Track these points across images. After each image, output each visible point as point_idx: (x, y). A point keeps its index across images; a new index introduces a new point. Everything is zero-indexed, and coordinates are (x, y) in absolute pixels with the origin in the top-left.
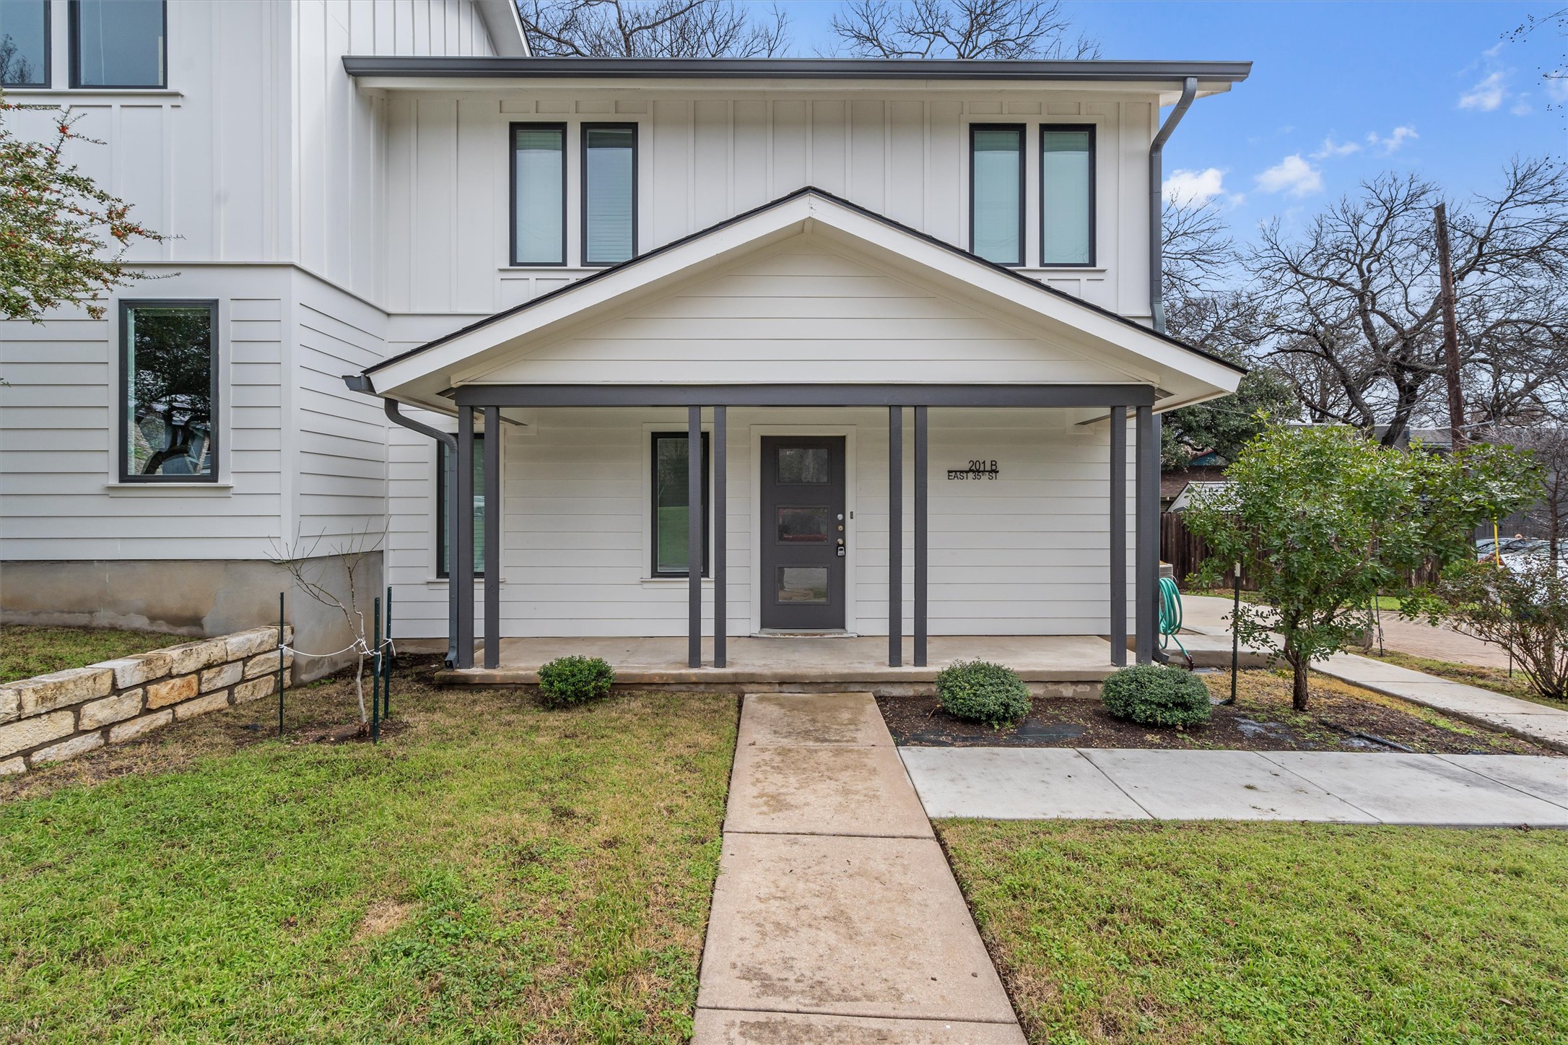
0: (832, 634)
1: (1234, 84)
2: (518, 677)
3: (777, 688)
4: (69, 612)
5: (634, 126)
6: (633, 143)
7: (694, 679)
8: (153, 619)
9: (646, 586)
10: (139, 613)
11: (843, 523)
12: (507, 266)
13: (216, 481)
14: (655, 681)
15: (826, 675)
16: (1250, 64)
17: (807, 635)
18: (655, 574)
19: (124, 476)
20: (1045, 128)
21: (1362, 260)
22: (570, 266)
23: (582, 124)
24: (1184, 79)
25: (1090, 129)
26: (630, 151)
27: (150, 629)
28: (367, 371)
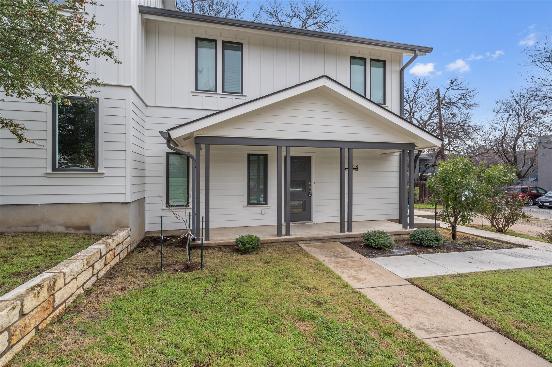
0: (308, 223)
1: (427, 54)
2: (221, 243)
3: (309, 242)
4: (26, 226)
5: (242, 44)
6: (242, 50)
7: (282, 240)
8: (67, 227)
9: (245, 208)
10: (61, 225)
11: (310, 185)
12: (194, 90)
13: (98, 171)
14: (269, 242)
15: (324, 237)
16: (433, 48)
17: (300, 223)
18: (249, 204)
19: (54, 169)
20: (372, 60)
21: (410, 102)
22: (218, 92)
23: (223, 41)
24: (415, 51)
25: (384, 62)
26: (240, 52)
27: (66, 232)
28: (168, 130)
